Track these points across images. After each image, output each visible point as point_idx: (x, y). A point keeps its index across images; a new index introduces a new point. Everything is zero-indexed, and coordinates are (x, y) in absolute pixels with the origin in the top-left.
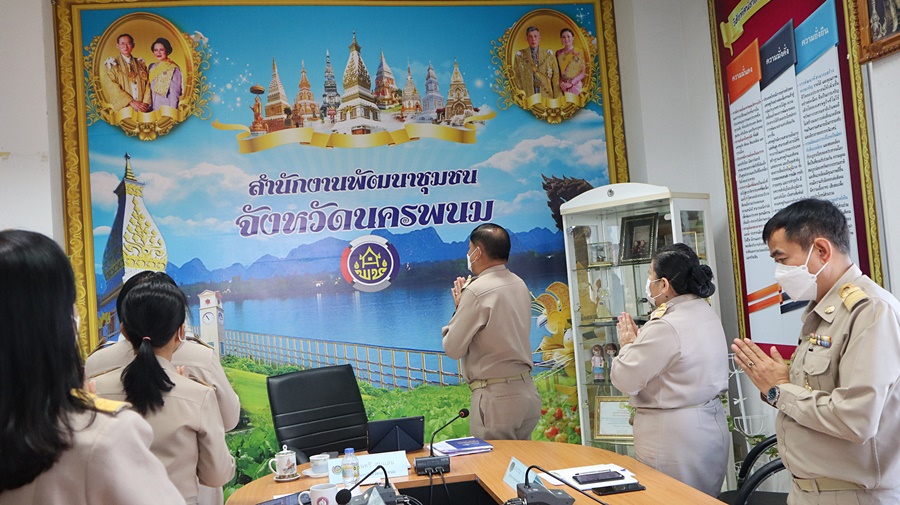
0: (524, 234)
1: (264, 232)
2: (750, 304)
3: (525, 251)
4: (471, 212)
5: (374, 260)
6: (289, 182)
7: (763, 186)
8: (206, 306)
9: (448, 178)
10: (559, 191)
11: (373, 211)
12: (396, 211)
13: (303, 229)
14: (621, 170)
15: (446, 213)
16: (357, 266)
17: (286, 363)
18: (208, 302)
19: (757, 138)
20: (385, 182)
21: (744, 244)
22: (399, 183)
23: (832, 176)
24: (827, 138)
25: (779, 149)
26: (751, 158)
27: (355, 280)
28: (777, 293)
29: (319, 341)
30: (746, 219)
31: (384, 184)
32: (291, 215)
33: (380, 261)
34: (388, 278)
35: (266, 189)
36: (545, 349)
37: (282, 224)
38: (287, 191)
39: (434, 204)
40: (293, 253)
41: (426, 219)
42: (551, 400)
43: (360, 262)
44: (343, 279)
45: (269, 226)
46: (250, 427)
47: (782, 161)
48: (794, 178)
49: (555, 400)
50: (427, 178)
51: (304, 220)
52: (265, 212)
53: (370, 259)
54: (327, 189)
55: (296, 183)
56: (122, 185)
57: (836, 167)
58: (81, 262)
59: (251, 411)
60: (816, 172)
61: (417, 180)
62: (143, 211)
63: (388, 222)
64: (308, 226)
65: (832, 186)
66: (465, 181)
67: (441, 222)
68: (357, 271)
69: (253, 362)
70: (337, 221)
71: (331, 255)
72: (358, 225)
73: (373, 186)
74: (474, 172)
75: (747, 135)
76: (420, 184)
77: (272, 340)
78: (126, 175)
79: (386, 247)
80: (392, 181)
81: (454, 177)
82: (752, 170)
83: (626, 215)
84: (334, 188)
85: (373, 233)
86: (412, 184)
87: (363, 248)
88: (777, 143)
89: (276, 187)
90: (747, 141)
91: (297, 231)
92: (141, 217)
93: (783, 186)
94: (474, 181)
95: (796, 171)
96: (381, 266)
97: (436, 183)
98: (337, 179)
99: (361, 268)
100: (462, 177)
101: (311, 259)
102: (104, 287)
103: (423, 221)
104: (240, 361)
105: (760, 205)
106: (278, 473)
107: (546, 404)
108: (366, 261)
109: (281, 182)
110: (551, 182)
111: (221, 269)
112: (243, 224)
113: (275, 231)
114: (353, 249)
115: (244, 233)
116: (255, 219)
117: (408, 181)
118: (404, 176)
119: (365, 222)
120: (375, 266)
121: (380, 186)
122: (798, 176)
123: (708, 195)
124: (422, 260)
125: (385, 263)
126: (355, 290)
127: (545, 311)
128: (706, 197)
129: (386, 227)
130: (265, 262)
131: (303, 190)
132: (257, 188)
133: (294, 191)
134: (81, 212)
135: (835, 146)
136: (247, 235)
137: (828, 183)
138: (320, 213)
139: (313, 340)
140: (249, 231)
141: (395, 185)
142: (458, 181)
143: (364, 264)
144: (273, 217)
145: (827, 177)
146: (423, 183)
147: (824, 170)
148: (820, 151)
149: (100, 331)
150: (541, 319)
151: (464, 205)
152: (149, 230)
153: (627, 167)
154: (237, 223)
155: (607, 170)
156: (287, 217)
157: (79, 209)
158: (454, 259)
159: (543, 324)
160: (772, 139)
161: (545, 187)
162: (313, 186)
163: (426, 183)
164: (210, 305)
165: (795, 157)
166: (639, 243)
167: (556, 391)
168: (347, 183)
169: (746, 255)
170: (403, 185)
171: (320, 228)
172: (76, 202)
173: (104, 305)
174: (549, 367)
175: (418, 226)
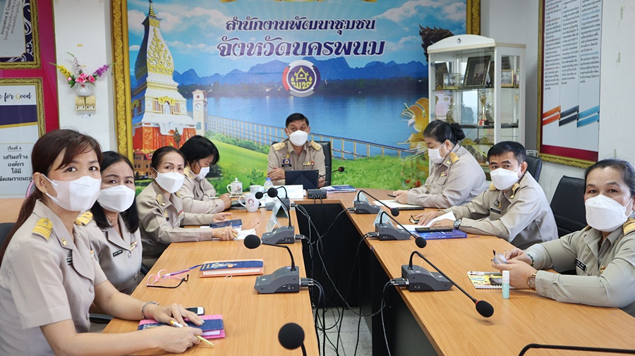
0: (404, 65)
1: (235, 54)
2: (544, 119)
3: (404, 76)
4: (369, 48)
5: (304, 77)
6: (251, 22)
7: (558, 41)
8: (197, 99)
9: (356, 25)
10: (431, 37)
11: (305, 44)
12: (320, 45)
13: (259, 54)
14: (475, 26)
15: (353, 48)
16: (292, 79)
17: (245, 138)
18: (198, 97)
19: (558, 8)
20: (314, 25)
21: (545, 79)
22: (323, 26)
23: (592, 38)
24: (593, 12)
25: (568, 17)
26: (553, 22)
27: (291, 88)
28: (558, 113)
29: (266, 126)
30: (547, 63)
31: (313, 27)
32: (252, 44)
33: (308, 77)
34: (312, 88)
35: (237, 26)
36: (412, 141)
37: (246, 49)
38: (250, 29)
39: (345, 42)
40: (252, 68)
41: (340, 52)
42: (413, 175)
43: (295, 78)
44: (284, 88)
45: (238, 50)
46: (221, 176)
47: (569, 26)
48: (574, 37)
49: (416, 174)
50: (342, 24)
51: (260, 48)
52: (236, 41)
53: (301, 75)
54: (276, 28)
55: (256, 23)
56: (147, 19)
57: (595, 33)
58: (122, 67)
59: (222, 166)
60: (586, 35)
61: (335, 25)
62: (160, 37)
63: (314, 52)
64: (263, 52)
65: (592, 44)
66: (367, 27)
67: (349, 54)
68: (293, 83)
69: (225, 137)
70: (282, 50)
71: (276, 72)
72: (295, 53)
73: (306, 27)
74: (374, 22)
75: (553, 6)
76: (337, 28)
77: (236, 124)
78: (149, 13)
79: (312, 68)
80: (318, 25)
81: (360, 25)
82: (553, 30)
83: (471, 56)
84: (281, 28)
85: (304, 59)
86: (332, 28)
87: (297, 68)
88: (567, 13)
89: (243, 26)
90: (552, 10)
91: (255, 55)
92: (158, 40)
93: (568, 43)
94: (373, 28)
95: (575, 33)
96: (308, 81)
97: (348, 28)
98: (283, 22)
99: (295, 81)
100: (365, 25)
101: (264, 74)
102: (135, 83)
103: (337, 53)
104: (217, 135)
105: (555, 54)
106: (232, 193)
107: (410, 177)
108: (299, 76)
109: (247, 22)
110: (426, 30)
111: (207, 77)
112: (222, 48)
113: (242, 54)
114: (291, 69)
115: (222, 54)
116: (230, 46)
117: (329, 26)
118: (327, 22)
119: (300, 51)
120: (304, 80)
121: (310, 28)
122: (576, 36)
123: (525, 45)
124: (336, 78)
125: (311, 79)
126: (291, 95)
127: (414, 116)
128: (524, 47)
129: (313, 55)
130: (234, 74)
131: (260, 28)
132: (231, 26)
133: (255, 29)
134: (122, 35)
135: (596, 19)
136: (224, 56)
137: (590, 43)
138: (271, 44)
139: (263, 125)
140: (225, 53)
141: (320, 28)
142: (362, 27)
143: (297, 78)
144: (241, 45)
145: (590, 38)
146: (339, 27)
147: (589, 34)
148: (589, 20)
149: (133, 111)
150: (411, 121)
151: (365, 44)
152: (163, 49)
153: (480, 23)
154: (218, 48)
155: (465, 24)
156: (250, 45)
157: (120, 34)
158: (356, 79)
159: (412, 125)
160: (565, 10)
161: (421, 34)
162: (267, 26)
163: (341, 27)
164: (199, 99)
165: (575, 24)
166: (477, 75)
167: (417, 168)
168: (289, 25)
169: (545, 87)
170: (326, 28)
171: (270, 54)
172: (119, 29)
173: (135, 95)
174: (414, 153)
175: (334, 56)
